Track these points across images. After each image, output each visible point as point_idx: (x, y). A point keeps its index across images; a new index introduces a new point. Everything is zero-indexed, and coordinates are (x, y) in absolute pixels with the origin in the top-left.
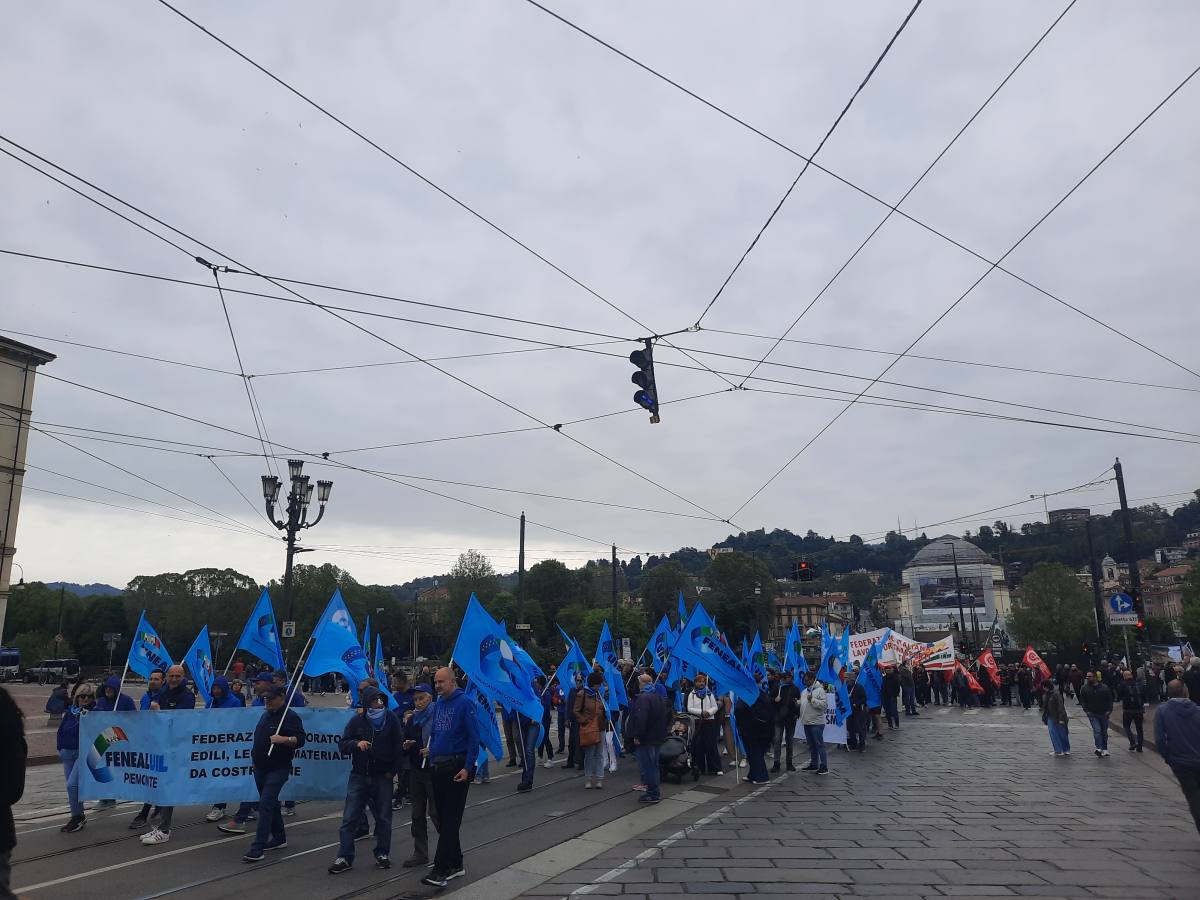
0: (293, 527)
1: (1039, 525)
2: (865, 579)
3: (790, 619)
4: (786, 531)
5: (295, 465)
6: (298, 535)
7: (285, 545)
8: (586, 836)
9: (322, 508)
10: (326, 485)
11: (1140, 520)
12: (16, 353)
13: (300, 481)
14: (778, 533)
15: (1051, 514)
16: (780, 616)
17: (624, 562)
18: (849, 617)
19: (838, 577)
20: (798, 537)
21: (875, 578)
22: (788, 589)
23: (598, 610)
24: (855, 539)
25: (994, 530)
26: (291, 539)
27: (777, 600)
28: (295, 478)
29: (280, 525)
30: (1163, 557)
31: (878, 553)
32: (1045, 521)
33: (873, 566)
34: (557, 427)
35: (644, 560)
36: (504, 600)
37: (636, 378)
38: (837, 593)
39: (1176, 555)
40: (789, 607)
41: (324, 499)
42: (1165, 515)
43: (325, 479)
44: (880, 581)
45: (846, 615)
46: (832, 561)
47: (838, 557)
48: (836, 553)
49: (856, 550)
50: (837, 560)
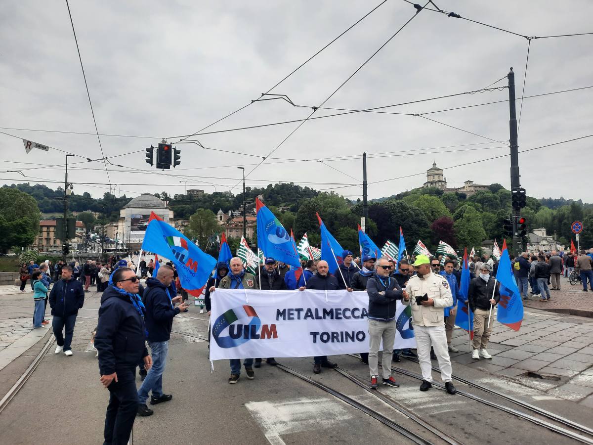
1: (182, 195)
2: (90, 216)
3: (48, 234)
4: (44, 186)
11: (223, 197)
14: (39, 187)
15: (188, 191)
18: (84, 234)
19: (75, 214)
20: (51, 190)
21: (96, 215)
24: (87, 195)
25: (161, 196)
27: (41, 222)
30: (232, 213)
31: (99, 203)
32: (185, 194)
33: (95, 209)
39: (237, 213)
40: (48, 227)
42: (233, 196)
44: (99, 218)
45: (82, 233)
46: (71, 205)
47: (75, 203)
48: (74, 201)
49: (86, 200)
50: (75, 205)
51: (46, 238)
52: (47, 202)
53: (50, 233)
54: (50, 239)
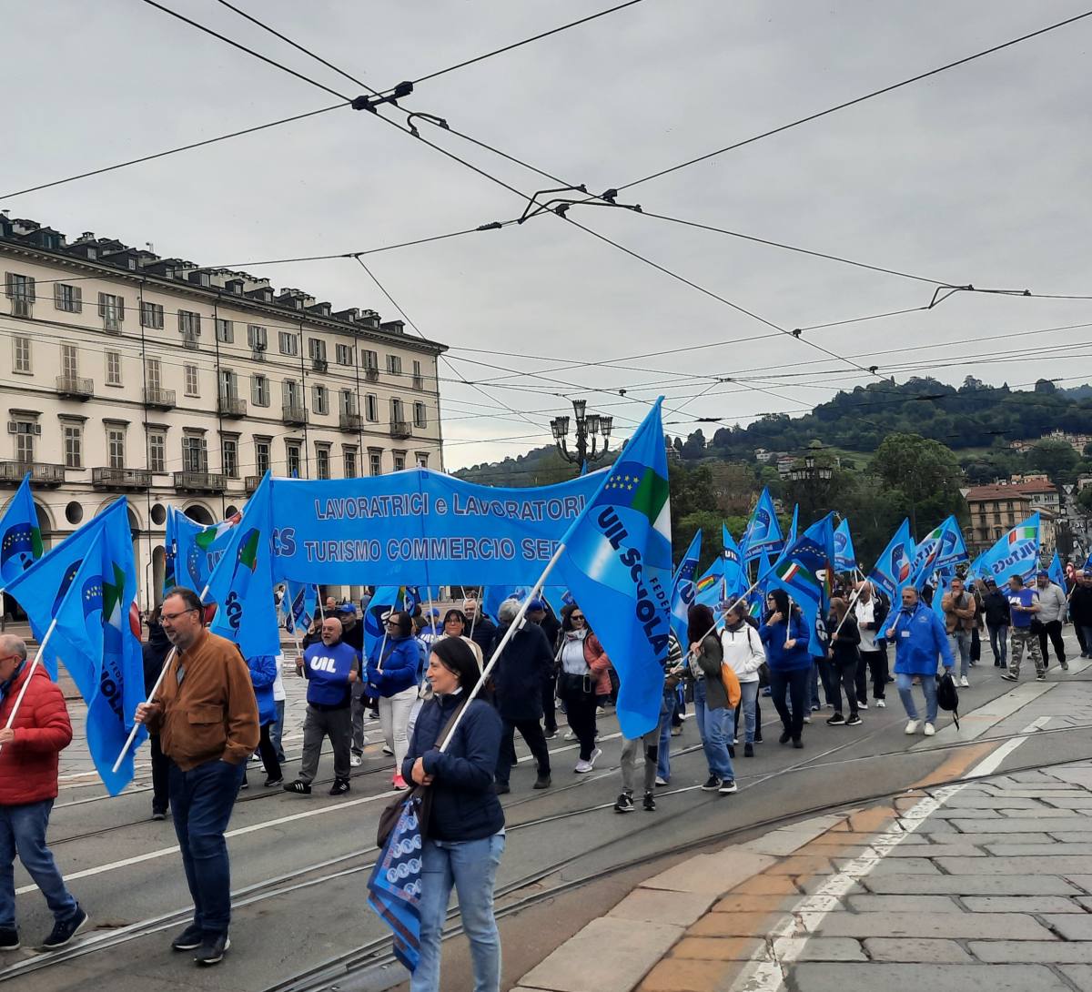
2: (1064, 450)
3: (983, 518)
14: (916, 384)
17: (678, 440)
18: (1057, 510)
19: (1021, 447)
20: (949, 388)
21: (1080, 444)
24: (1044, 385)
31: (1083, 408)
33: (1075, 427)
38: (1032, 476)
44: (1087, 451)
45: (1052, 507)
46: (1007, 422)
47: (1017, 416)
48: (1013, 410)
49: (1045, 404)
50: (1015, 421)
51: (980, 526)
52: (945, 422)
53: (988, 516)
54: (988, 529)
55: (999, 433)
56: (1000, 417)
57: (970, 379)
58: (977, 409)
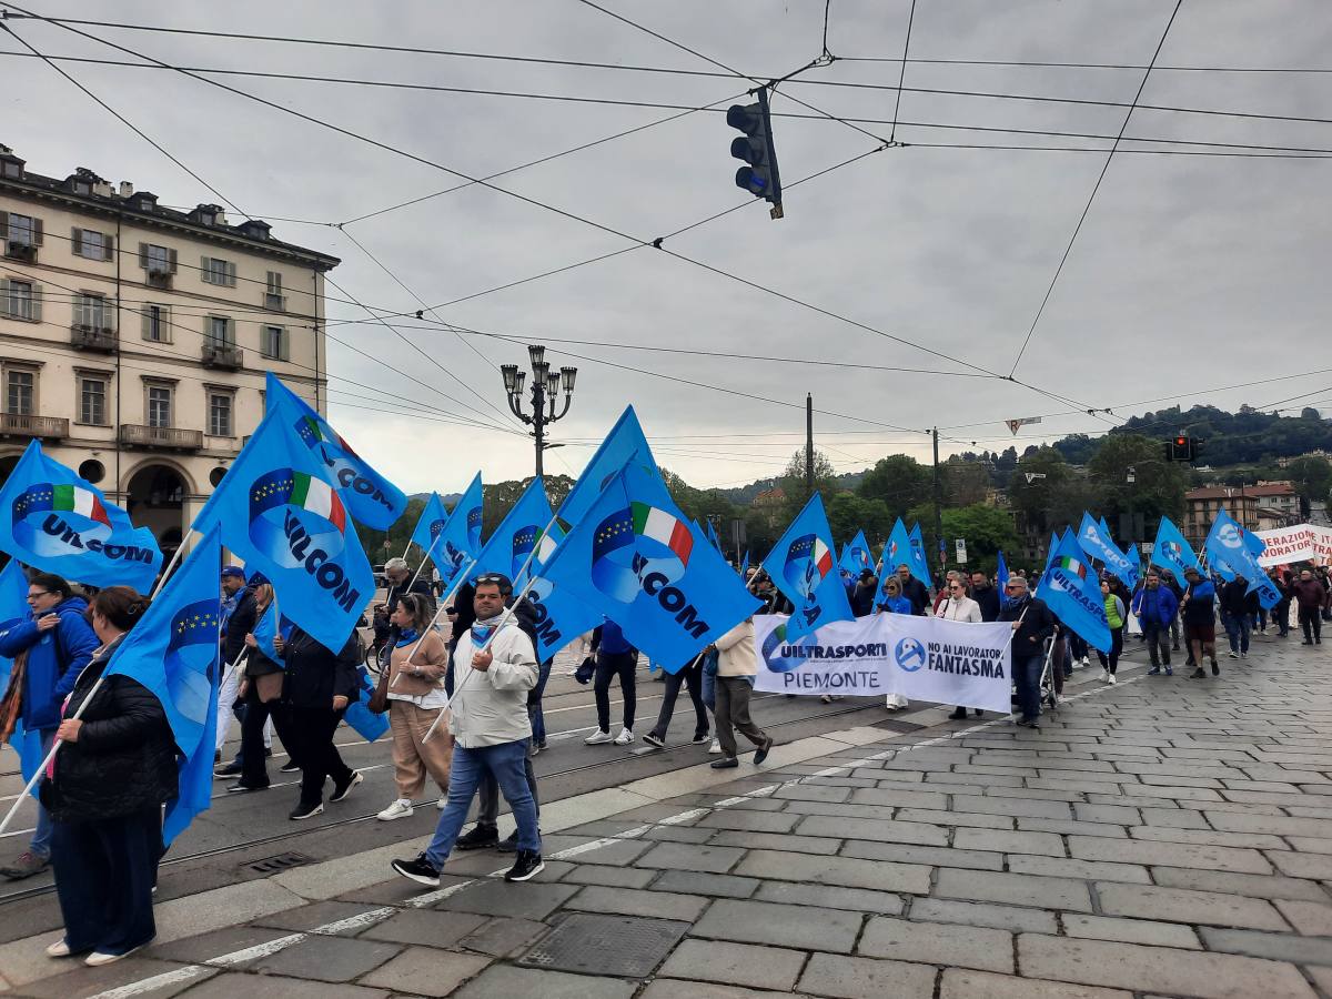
0: (539, 422)
3: (1206, 515)
4: (1210, 407)
5: (536, 351)
6: (545, 429)
7: (533, 441)
8: (631, 787)
9: (568, 397)
10: (570, 372)
12: (263, 250)
13: (541, 367)
14: (1199, 412)
16: (1192, 512)
18: (1293, 511)
19: (1283, 462)
20: (1227, 414)
22: (1210, 479)
23: (953, 511)
24: (1310, 414)
26: (538, 434)
27: (1190, 494)
28: (535, 366)
29: (527, 420)
34: (657, 244)
35: (1020, 452)
36: (844, 501)
37: (738, 149)
38: (1278, 483)
40: (1205, 501)
41: (569, 388)
43: (569, 365)
45: (1289, 508)
46: (1274, 441)
47: (1284, 437)
48: (1281, 433)
49: (1310, 427)
50: (1282, 441)
51: (1204, 523)
52: (1220, 441)
53: (1212, 513)
55: (1266, 451)
56: (1269, 438)
57: (1245, 407)
58: (1249, 431)
